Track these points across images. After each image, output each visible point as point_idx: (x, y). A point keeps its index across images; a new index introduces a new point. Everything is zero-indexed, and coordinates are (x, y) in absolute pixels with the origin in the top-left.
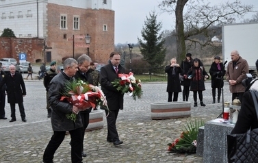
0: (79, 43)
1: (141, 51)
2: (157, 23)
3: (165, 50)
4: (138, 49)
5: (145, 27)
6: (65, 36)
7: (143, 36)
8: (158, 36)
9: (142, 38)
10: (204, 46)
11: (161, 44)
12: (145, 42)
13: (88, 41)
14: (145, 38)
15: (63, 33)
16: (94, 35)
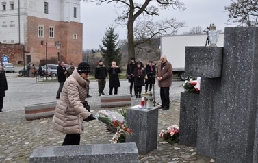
0: (51, 48)
1: (102, 55)
2: (115, 34)
3: (121, 55)
4: (100, 54)
5: (105, 36)
6: (42, 43)
7: (104, 43)
8: (116, 43)
9: (103, 46)
10: (149, 52)
11: (118, 50)
12: (105, 48)
13: (58, 47)
14: (106, 45)
15: (41, 40)
16: (66, 42)
